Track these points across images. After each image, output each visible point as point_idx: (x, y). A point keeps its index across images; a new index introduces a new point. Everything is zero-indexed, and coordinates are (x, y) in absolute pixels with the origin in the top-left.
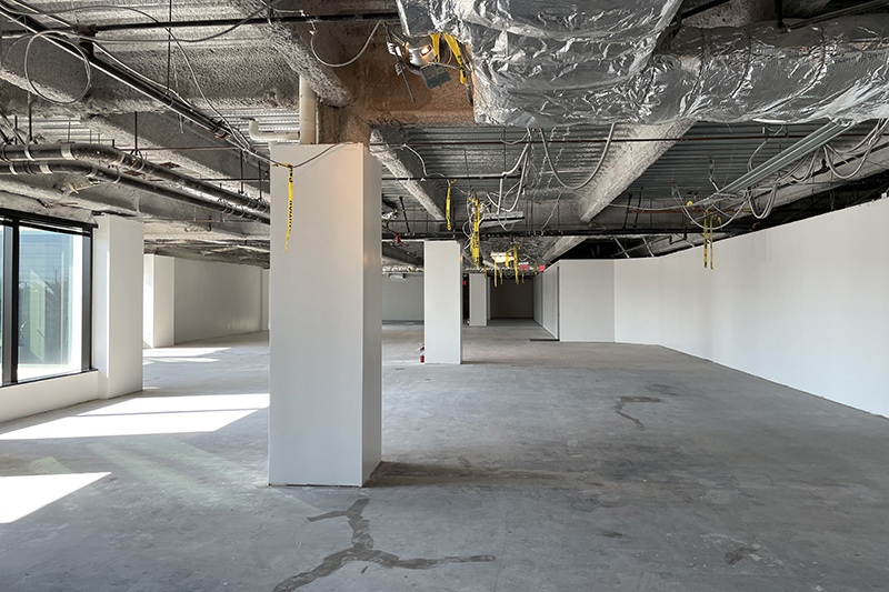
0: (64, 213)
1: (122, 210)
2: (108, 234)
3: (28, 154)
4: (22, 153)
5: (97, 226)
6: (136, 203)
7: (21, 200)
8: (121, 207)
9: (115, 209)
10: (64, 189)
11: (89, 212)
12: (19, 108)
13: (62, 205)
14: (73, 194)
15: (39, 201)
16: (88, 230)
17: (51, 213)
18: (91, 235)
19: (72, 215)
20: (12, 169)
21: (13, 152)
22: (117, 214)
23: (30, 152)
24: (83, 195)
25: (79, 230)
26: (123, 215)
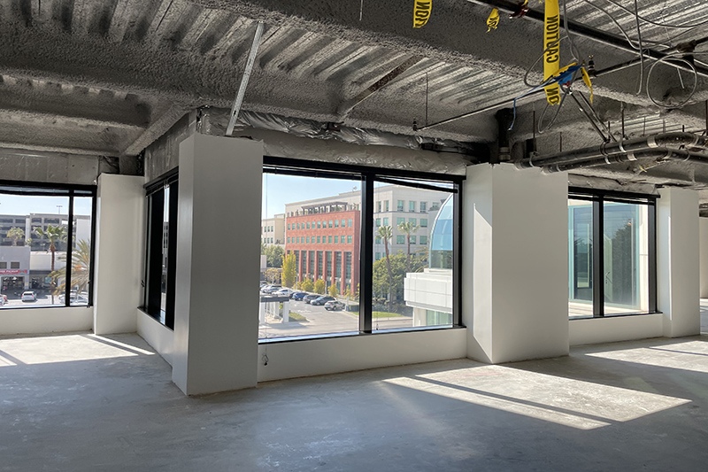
0: (635, 188)
1: (681, 182)
2: (669, 203)
3: (622, 148)
4: (617, 148)
5: (659, 197)
6: (692, 175)
7: (605, 181)
8: (679, 179)
9: (675, 181)
10: (635, 170)
11: (653, 186)
12: (613, 115)
13: (634, 182)
14: (643, 173)
15: (617, 181)
16: (652, 200)
17: (625, 188)
18: (654, 204)
19: (640, 190)
20: (607, 161)
21: (610, 148)
22: (676, 185)
23: (623, 146)
24: (650, 173)
25: (646, 200)
26: (681, 186)
